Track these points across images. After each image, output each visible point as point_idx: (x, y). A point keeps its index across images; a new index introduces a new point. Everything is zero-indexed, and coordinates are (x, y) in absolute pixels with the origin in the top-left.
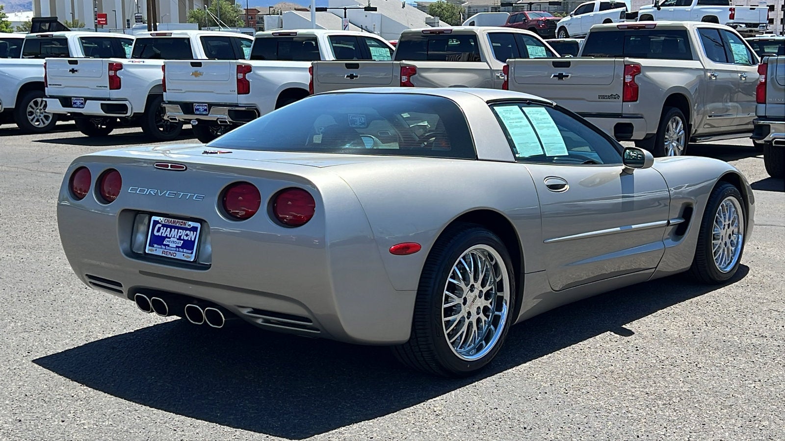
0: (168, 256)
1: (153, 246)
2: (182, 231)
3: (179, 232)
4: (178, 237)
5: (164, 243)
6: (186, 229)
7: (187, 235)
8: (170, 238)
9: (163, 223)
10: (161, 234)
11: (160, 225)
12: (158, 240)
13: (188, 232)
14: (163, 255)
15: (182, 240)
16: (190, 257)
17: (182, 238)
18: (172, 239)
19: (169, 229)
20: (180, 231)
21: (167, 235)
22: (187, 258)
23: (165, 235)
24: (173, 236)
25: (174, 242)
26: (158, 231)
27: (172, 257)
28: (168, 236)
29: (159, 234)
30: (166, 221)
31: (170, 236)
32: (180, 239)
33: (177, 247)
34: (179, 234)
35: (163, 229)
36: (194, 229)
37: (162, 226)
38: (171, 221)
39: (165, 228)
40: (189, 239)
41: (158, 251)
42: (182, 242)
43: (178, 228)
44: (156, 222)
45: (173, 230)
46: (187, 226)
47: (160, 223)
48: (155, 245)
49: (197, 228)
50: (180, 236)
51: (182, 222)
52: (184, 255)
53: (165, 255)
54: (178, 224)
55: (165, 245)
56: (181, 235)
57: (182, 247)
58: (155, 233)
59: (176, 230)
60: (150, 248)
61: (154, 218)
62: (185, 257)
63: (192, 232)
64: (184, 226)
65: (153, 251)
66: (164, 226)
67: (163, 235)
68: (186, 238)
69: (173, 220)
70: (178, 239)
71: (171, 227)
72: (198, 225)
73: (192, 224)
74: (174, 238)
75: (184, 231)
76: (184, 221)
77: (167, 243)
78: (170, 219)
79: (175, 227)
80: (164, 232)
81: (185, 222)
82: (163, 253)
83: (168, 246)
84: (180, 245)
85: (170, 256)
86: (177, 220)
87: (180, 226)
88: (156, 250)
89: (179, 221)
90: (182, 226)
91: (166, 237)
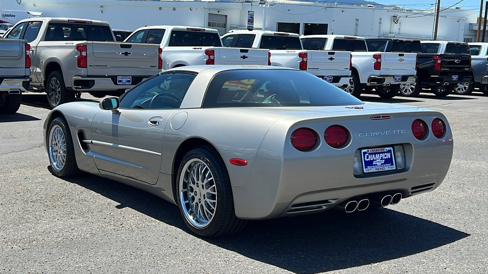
0: (380, 171)
1: (367, 168)
2: (382, 154)
3: (380, 156)
4: (381, 158)
5: (374, 164)
6: (384, 153)
7: (386, 156)
8: (376, 160)
9: (370, 152)
10: (370, 159)
11: (368, 154)
12: (369, 163)
13: (386, 154)
14: (377, 171)
15: (383, 159)
16: (393, 167)
17: (383, 158)
18: (377, 160)
19: (374, 155)
20: (380, 154)
21: (373, 159)
22: (392, 168)
23: (372, 159)
24: (377, 159)
25: (379, 162)
26: (368, 158)
27: (383, 170)
28: (375, 159)
29: (369, 159)
30: (371, 151)
31: (376, 159)
32: (382, 159)
33: (382, 164)
34: (381, 157)
35: (370, 156)
36: (389, 151)
37: (369, 155)
38: (375, 150)
39: (371, 155)
40: (388, 158)
41: (372, 169)
42: (384, 160)
43: (379, 153)
44: (365, 153)
45: (376, 155)
46: (385, 151)
47: (367, 153)
48: (368, 167)
49: (391, 150)
50: (382, 158)
51: (382, 149)
52: (389, 167)
53: (378, 171)
54: (379, 151)
55: (374, 165)
56: (382, 156)
57: (385, 163)
58: (366, 160)
59: (378, 155)
60: (367, 169)
61: (363, 151)
62: (390, 168)
63: (388, 153)
64: (383, 151)
65: (370, 170)
66: (370, 154)
67: (371, 160)
68: (385, 158)
69: (376, 149)
70: (381, 160)
71: (375, 154)
72: (391, 148)
73: (388, 149)
74: (378, 160)
75: (383, 154)
76: (382, 148)
77: (376, 164)
78: (374, 149)
79: (377, 153)
80: (371, 158)
81: (384, 148)
82: (376, 170)
83: (376, 165)
84: (383, 163)
85: (381, 170)
86: (378, 149)
87: (381, 151)
88: (371, 169)
89: (380, 149)
90: (382, 151)
91: (374, 160)
